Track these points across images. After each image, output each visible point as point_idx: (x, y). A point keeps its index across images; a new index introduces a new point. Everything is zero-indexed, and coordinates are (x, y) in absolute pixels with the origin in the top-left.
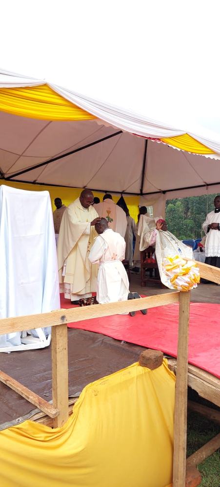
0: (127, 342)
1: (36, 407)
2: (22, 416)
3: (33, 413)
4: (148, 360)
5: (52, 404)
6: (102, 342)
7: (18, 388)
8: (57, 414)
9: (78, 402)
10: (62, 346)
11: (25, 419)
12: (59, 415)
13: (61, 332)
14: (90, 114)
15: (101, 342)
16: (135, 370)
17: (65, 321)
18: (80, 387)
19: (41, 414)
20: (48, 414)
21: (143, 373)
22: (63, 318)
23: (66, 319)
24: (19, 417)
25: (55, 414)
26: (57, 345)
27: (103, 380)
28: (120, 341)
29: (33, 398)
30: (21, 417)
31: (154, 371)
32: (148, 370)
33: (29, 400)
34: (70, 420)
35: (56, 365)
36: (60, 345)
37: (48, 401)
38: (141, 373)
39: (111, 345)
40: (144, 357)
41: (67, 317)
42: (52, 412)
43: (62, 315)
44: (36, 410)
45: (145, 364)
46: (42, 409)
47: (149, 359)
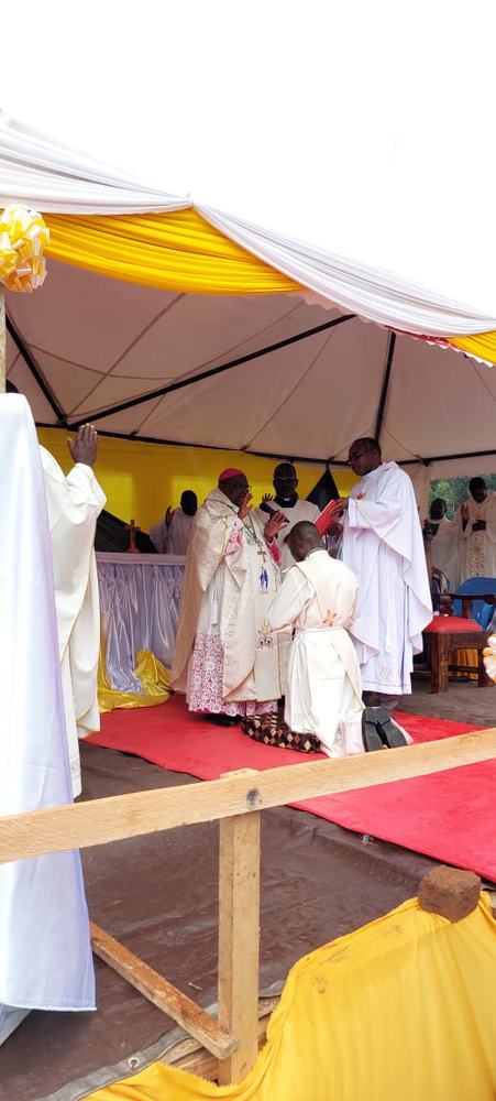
0: (376, 840)
1: (175, 1022)
2: (140, 1050)
3: (169, 1040)
4: (444, 895)
5: (215, 1017)
6: (315, 835)
7: (125, 965)
8: (234, 1048)
9: (279, 1010)
10: (245, 868)
11: (150, 1061)
12: (235, 1051)
13: (244, 832)
14: (291, 280)
15: (310, 835)
16: (410, 918)
17: (257, 802)
18: (278, 966)
19: (189, 1047)
20: (207, 1046)
21: (433, 929)
22: (252, 795)
23: (258, 798)
24: (134, 1052)
25: (228, 1050)
26: (236, 866)
27: (335, 949)
28: (358, 835)
29: (164, 996)
30: (138, 1054)
31: (458, 925)
32: (443, 921)
33: (155, 1001)
34: (262, 1060)
35: (232, 919)
36: (243, 864)
37: (203, 1006)
38: (428, 930)
39: (335, 843)
40: (431, 888)
41: (262, 792)
42: (218, 1045)
43: (252, 788)
44: (176, 1033)
45: (434, 905)
46: (192, 1031)
47: (446, 894)
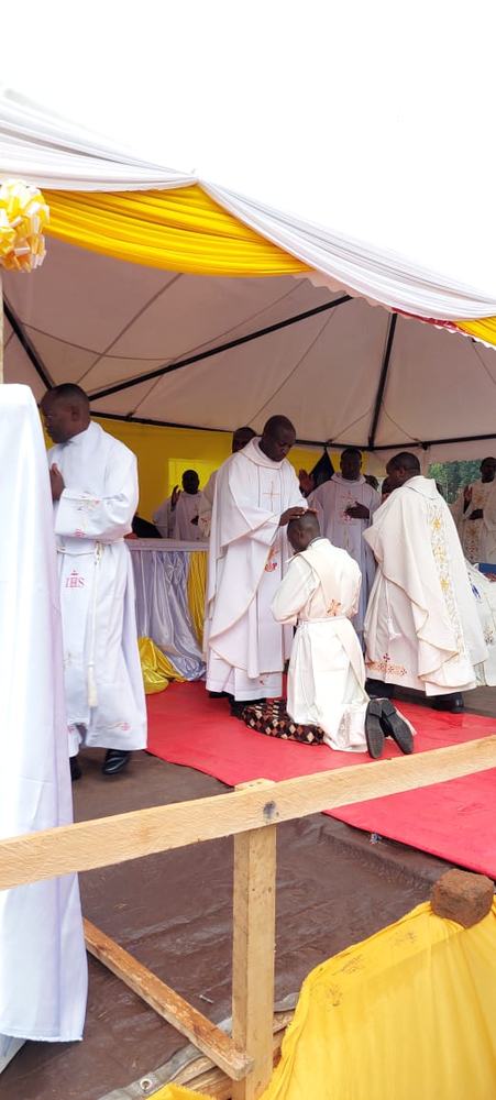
0: (385, 839)
1: (187, 1038)
2: (152, 1070)
3: (182, 1058)
4: (458, 901)
5: (229, 1035)
7: (134, 977)
8: (249, 1069)
9: (294, 1024)
10: (261, 882)
11: (163, 1082)
12: (251, 1071)
13: (259, 846)
15: (318, 834)
16: (422, 925)
17: (273, 815)
18: (291, 978)
19: (203, 1065)
20: (221, 1066)
21: (447, 936)
22: (269, 808)
23: (275, 811)
24: (146, 1072)
25: (243, 1070)
26: (251, 881)
27: (347, 959)
28: (366, 833)
29: (176, 1011)
30: (150, 1075)
31: (470, 931)
32: (456, 928)
33: (165, 1016)
35: (247, 935)
36: (258, 879)
37: (216, 1021)
38: (442, 938)
39: (345, 845)
40: (444, 893)
41: (279, 806)
42: (233, 1064)
43: (269, 800)
44: (189, 1051)
45: (446, 910)
46: (204, 1049)
47: (459, 900)
